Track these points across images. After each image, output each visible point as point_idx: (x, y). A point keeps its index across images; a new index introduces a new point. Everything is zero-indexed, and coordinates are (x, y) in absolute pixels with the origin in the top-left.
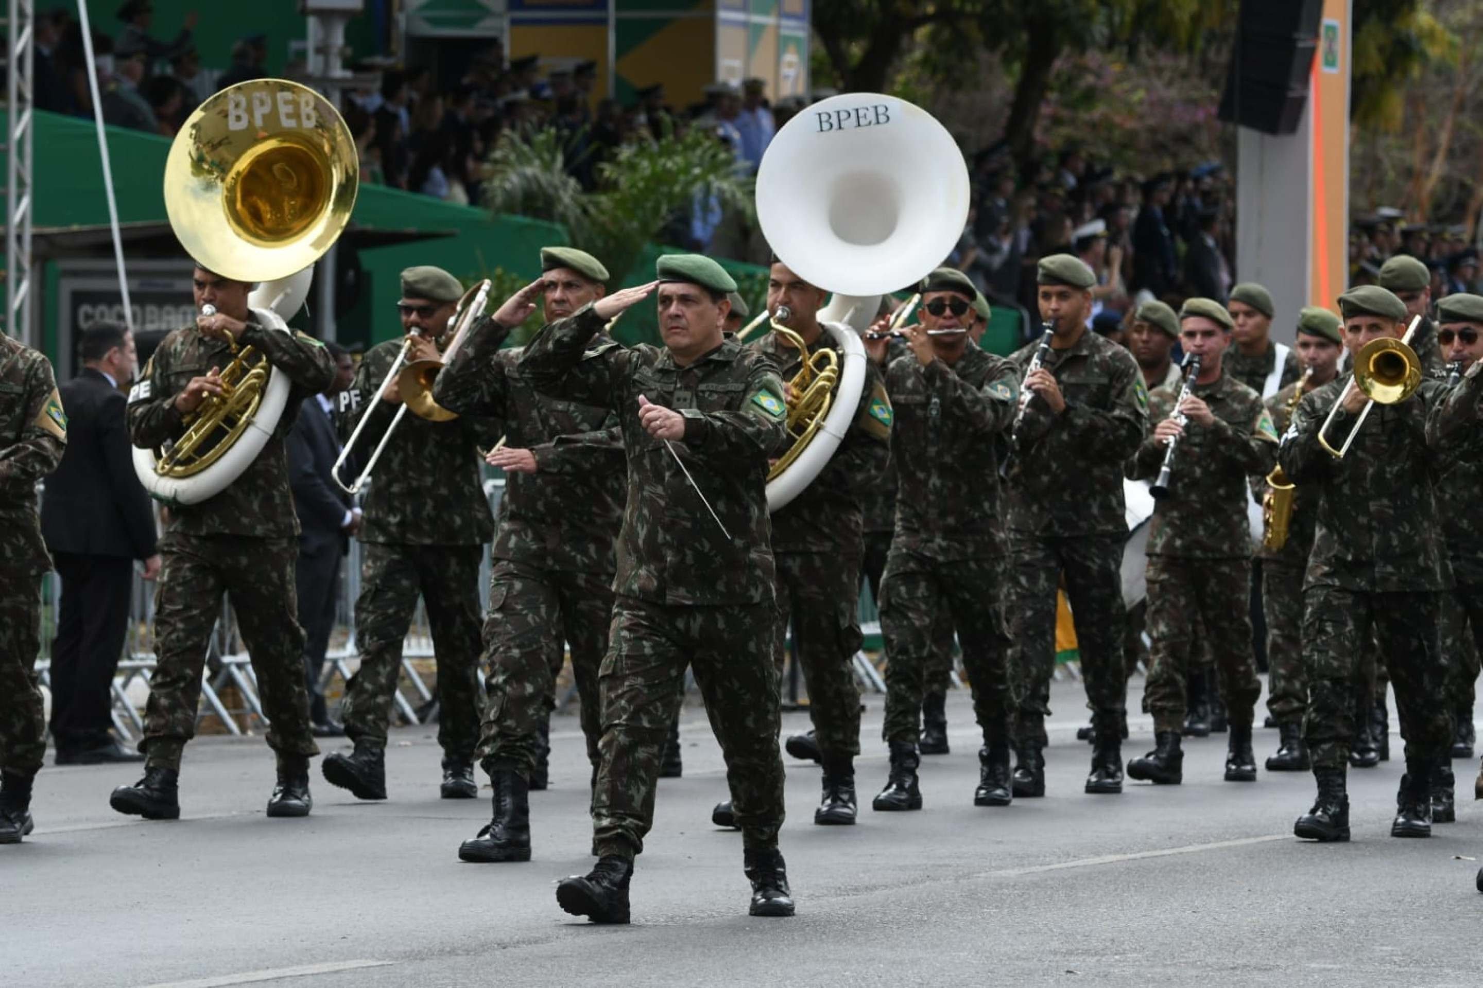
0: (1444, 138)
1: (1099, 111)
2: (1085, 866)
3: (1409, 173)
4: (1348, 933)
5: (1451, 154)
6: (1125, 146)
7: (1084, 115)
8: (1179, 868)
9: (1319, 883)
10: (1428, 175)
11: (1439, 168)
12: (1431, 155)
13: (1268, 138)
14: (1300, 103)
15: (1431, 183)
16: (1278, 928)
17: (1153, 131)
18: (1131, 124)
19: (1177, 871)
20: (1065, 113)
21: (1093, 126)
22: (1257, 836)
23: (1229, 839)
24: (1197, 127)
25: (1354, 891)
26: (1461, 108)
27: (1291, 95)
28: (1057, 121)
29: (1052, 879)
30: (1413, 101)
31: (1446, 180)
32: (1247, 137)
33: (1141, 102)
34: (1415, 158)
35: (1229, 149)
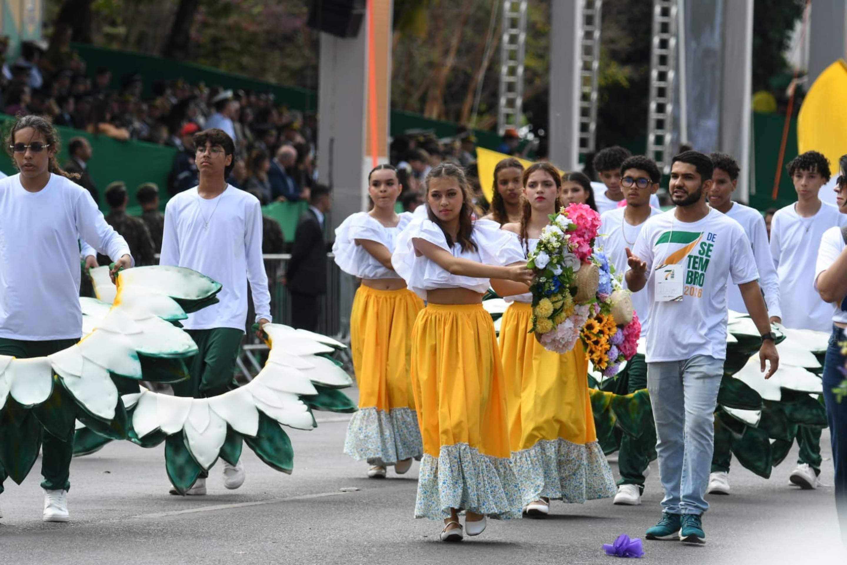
0: (454, 42)
1: (232, 19)
2: (205, 511)
3: (431, 65)
4: (371, 557)
5: (459, 52)
6: (250, 43)
7: (223, 21)
8: (265, 513)
9: (355, 524)
10: (442, 65)
11: (450, 61)
12: (446, 53)
13: (340, 40)
14: (361, 18)
15: (445, 72)
16: (327, 553)
17: (268, 33)
18: (253, 28)
19: (264, 516)
20: (211, 20)
21: (229, 29)
22: (317, 493)
23: (299, 495)
24: (295, 31)
25: (378, 530)
26: (465, 23)
27: (355, 12)
28: (205, 25)
29: (183, 519)
30: (435, 18)
31: (454, 69)
32: (325, 38)
33: (260, 14)
34: (435, 55)
35: (315, 45)
